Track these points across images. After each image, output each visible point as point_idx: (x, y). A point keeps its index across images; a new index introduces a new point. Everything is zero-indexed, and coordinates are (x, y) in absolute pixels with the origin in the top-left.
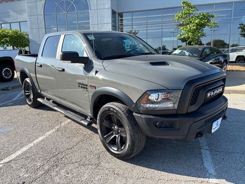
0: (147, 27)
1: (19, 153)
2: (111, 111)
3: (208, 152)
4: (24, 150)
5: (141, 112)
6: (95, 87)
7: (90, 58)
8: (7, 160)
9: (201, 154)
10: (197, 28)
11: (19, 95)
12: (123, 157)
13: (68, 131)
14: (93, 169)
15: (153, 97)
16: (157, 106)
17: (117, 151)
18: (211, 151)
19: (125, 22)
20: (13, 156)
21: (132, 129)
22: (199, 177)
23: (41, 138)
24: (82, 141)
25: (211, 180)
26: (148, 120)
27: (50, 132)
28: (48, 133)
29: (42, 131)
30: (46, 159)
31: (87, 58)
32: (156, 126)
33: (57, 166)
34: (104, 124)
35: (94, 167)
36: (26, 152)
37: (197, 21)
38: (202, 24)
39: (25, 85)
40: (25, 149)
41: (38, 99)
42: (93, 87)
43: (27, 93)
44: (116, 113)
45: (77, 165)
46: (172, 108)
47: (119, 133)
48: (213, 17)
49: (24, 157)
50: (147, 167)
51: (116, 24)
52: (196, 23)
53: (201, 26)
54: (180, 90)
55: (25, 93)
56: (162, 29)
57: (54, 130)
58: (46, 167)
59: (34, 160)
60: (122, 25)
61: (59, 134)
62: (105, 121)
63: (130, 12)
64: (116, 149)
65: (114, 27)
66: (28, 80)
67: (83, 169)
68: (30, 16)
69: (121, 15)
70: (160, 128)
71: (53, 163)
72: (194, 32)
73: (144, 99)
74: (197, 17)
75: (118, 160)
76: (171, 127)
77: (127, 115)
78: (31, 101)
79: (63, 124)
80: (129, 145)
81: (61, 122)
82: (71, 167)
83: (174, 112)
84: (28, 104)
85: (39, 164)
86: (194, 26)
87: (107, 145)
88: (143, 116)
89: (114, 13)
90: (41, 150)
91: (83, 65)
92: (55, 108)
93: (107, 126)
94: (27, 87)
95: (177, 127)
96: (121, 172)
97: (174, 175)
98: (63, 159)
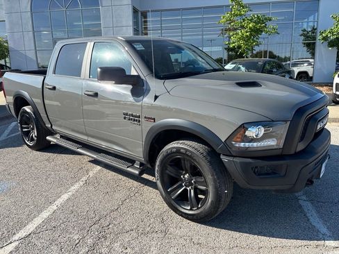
0: (182, 32)
1: (38, 221)
2: (182, 153)
3: (309, 204)
4: (45, 217)
5: (234, 154)
6: (154, 119)
7: (142, 77)
8: (22, 234)
9: (300, 206)
10: (251, 34)
11: (7, 132)
12: (201, 218)
13: (102, 183)
14: (160, 239)
15: (252, 132)
16: (255, 144)
17: (191, 209)
18: (312, 201)
19: (150, 25)
20: (31, 227)
21: (218, 178)
22: (311, 239)
23: (65, 197)
24: (129, 197)
25: (327, 243)
26: (244, 166)
27: (76, 186)
28: (73, 188)
29: (63, 185)
30: (84, 228)
31: (138, 77)
32: (254, 172)
33: (105, 238)
34: (167, 172)
35: (161, 235)
36: (48, 220)
37: (251, 25)
38: (257, 29)
39: (22, 116)
40: (45, 214)
41: (48, 138)
42: (151, 118)
43: (25, 128)
44: (190, 156)
45: (134, 234)
46: (276, 147)
47: (191, 184)
48: (270, 20)
49: (49, 228)
50: (236, 231)
51: (138, 27)
52: (250, 28)
53: (256, 31)
54: (286, 121)
55: (22, 128)
56: (203, 35)
57: (82, 183)
58: (90, 241)
59: (66, 230)
60: (146, 28)
61: (91, 188)
62: (170, 168)
63: (158, 11)
64: (189, 208)
65: (136, 31)
66: (28, 109)
67: (145, 240)
68: (10, 13)
69: (144, 15)
70: (259, 175)
71: (97, 233)
72: (247, 39)
73: (238, 136)
74: (251, 20)
75: (192, 223)
76: (273, 173)
77: (209, 158)
78: (32, 140)
79: (91, 174)
80: (212, 201)
81: (87, 171)
82: (127, 238)
83: (279, 152)
84: (28, 145)
85: (76, 237)
86: (247, 32)
87: (173, 202)
88: (237, 160)
89: (135, 11)
90: (72, 215)
91: (131, 87)
92: (80, 150)
93: (172, 175)
94: (25, 120)
95: (283, 173)
96: (202, 240)
97: (278, 239)
98: (111, 226)
